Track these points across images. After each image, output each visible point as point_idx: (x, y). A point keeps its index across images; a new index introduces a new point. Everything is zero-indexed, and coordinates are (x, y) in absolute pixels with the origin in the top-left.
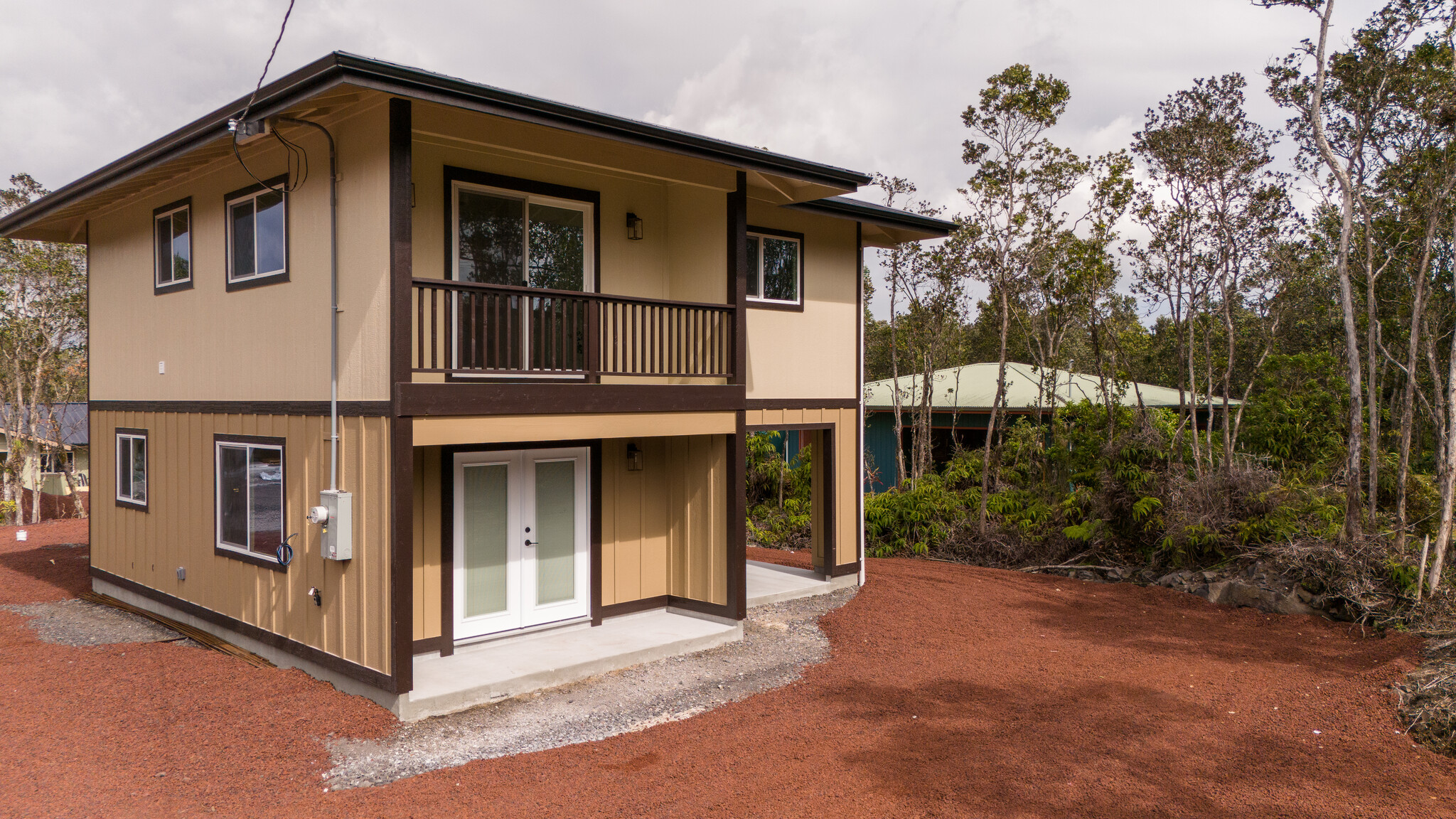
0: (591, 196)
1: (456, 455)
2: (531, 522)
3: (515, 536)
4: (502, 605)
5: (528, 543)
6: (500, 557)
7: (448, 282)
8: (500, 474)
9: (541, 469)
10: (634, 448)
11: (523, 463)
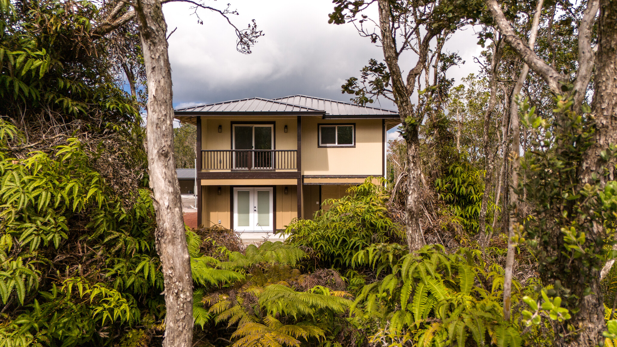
0: (273, 123)
1: (234, 188)
2: (256, 205)
3: (251, 209)
4: (248, 225)
5: (255, 210)
6: (248, 212)
7: (232, 150)
8: (248, 193)
9: (259, 193)
10: (287, 188)
11: (254, 190)
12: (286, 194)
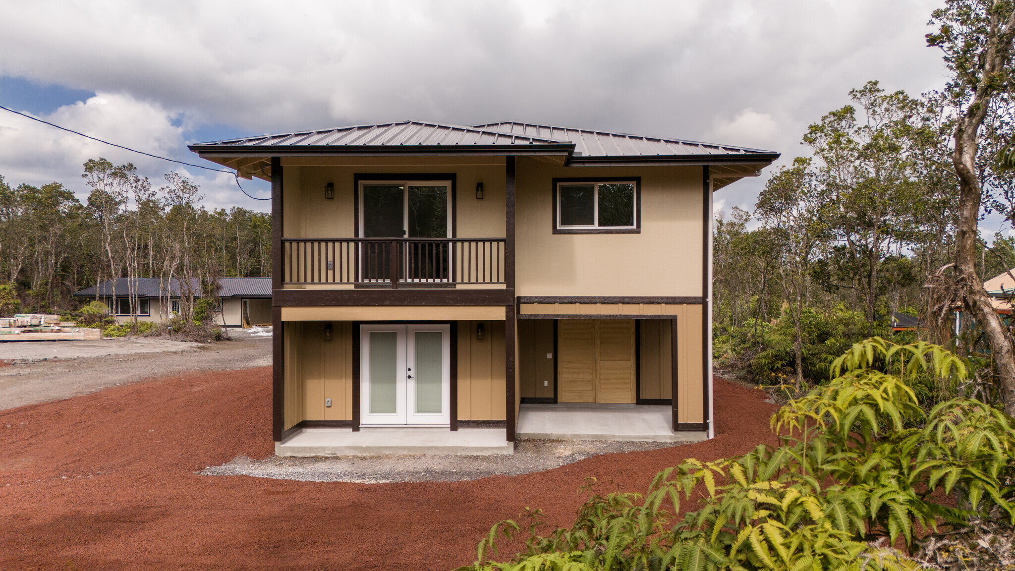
0: (452, 177)
1: (362, 326)
2: (412, 365)
3: (401, 373)
4: (393, 410)
5: (409, 377)
6: (393, 379)
7: (357, 238)
8: (392, 338)
9: (419, 336)
10: (481, 328)
11: (407, 332)
12: (480, 339)
